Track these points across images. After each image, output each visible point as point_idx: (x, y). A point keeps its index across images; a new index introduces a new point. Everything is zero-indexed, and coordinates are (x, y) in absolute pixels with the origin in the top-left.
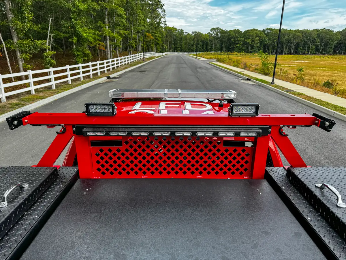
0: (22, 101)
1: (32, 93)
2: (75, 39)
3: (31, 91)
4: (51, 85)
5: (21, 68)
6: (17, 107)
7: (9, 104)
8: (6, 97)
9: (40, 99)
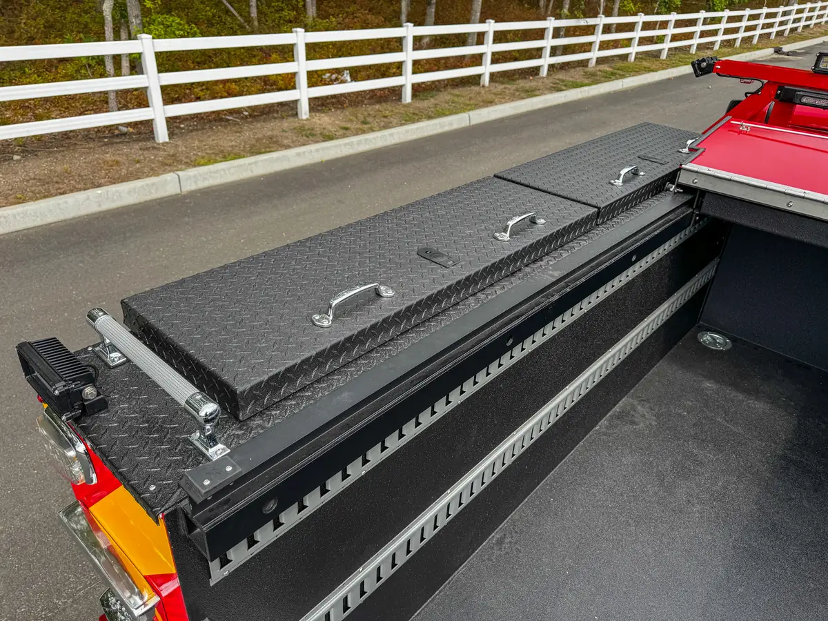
0: (618, 69)
1: (629, 60)
4: (660, 50)
5: (616, 10)
6: (614, 78)
7: (600, 71)
8: (598, 59)
9: (646, 71)
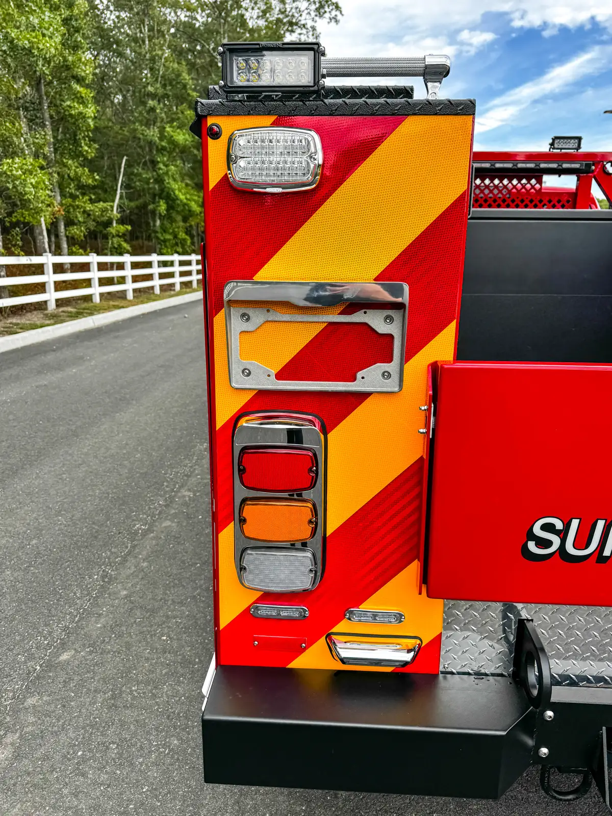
0: (84, 309)
1: (94, 301)
2: (162, 207)
3: (94, 296)
4: (125, 291)
7: (63, 312)
8: (57, 300)
